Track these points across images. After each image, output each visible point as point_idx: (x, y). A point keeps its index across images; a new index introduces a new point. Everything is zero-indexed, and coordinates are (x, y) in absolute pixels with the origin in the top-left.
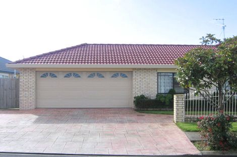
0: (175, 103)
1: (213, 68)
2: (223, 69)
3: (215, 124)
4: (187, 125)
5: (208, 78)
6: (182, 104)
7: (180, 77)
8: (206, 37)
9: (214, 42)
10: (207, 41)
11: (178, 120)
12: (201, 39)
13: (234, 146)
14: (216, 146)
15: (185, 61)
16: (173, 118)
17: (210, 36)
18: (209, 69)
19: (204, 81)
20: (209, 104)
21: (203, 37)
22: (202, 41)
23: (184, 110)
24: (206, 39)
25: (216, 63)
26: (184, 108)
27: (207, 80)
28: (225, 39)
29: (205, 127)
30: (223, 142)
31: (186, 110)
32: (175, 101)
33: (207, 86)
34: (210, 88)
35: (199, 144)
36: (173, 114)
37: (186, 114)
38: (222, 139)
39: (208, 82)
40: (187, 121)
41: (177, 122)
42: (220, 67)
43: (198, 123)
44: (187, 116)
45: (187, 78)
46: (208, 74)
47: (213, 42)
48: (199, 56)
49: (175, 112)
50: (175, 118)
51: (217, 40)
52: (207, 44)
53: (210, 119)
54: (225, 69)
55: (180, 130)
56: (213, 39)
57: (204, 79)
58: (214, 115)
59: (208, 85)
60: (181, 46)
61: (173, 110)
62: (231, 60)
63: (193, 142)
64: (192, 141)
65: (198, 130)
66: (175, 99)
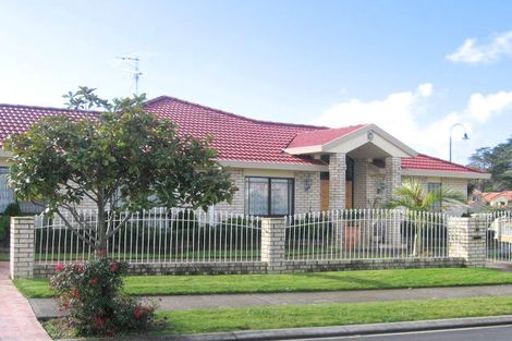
0: (12, 236)
1: (84, 160)
2: (106, 163)
3: (85, 281)
4: (36, 283)
5: (78, 182)
6: (29, 237)
7: (13, 178)
8: (78, 93)
9: (95, 105)
10: (80, 101)
11: (19, 274)
12: (65, 96)
13: (126, 325)
14: (88, 326)
15: (28, 143)
16: (9, 268)
17: (85, 91)
18: (76, 162)
19: (69, 187)
20: (75, 237)
21: (70, 93)
22: (68, 100)
23: (32, 250)
24: (78, 97)
25: (92, 150)
26: (32, 246)
27: (76, 186)
28: (116, 101)
29: (65, 286)
30: (103, 317)
31: (37, 252)
32: (12, 231)
33: (73, 199)
34: (78, 203)
35: (54, 324)
36: (9, 261)
37: (37, 260)
38: (101, 310)
39: (75, 190)
40: (38, 274)
41: (17, 277)
42: (100, 160)
43: (53, 278)
44: (40, 263)
45: (28, 181)
46: (79, 174)
47: (91, 105)
48: (58, 134)
49: (12, 255)
50: (12, 269)
51: (101, 101)
52: (80, 108)
53: (76, 270)
54: (110, 163)
55: (19, 294)
56: (93, 99)
57: (70, 182)
58: (85, 261)
59: (75, 197)
60: (41, 109)
61: (9, 252)
62: (122, 144)
63: (43, 320)
64: (40, 319)
65: (53, 293)
66: (12, 226)
